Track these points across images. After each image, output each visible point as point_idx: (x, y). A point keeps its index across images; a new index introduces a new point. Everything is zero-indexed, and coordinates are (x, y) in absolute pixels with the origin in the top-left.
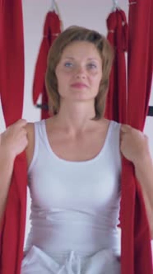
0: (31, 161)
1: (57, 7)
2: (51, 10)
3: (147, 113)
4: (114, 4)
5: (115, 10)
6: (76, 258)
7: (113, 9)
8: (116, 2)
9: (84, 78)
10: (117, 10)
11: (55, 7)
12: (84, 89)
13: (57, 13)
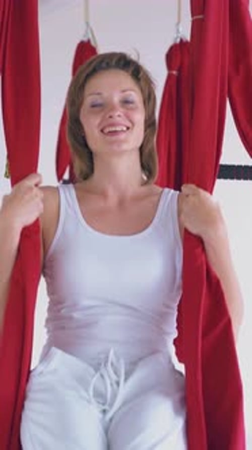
0: (51, 242)
1: (93, 36)
2: (85, 39)
3: (217, 174)
4: (178, 31)
5: (178, 41)
6: (118, 360)
7: (176, 38)
8: (181, 29)
9: (119, 116)
10: (181, 40)
11: (90, 36)
12: (122, 136)
13: (93, 43)
